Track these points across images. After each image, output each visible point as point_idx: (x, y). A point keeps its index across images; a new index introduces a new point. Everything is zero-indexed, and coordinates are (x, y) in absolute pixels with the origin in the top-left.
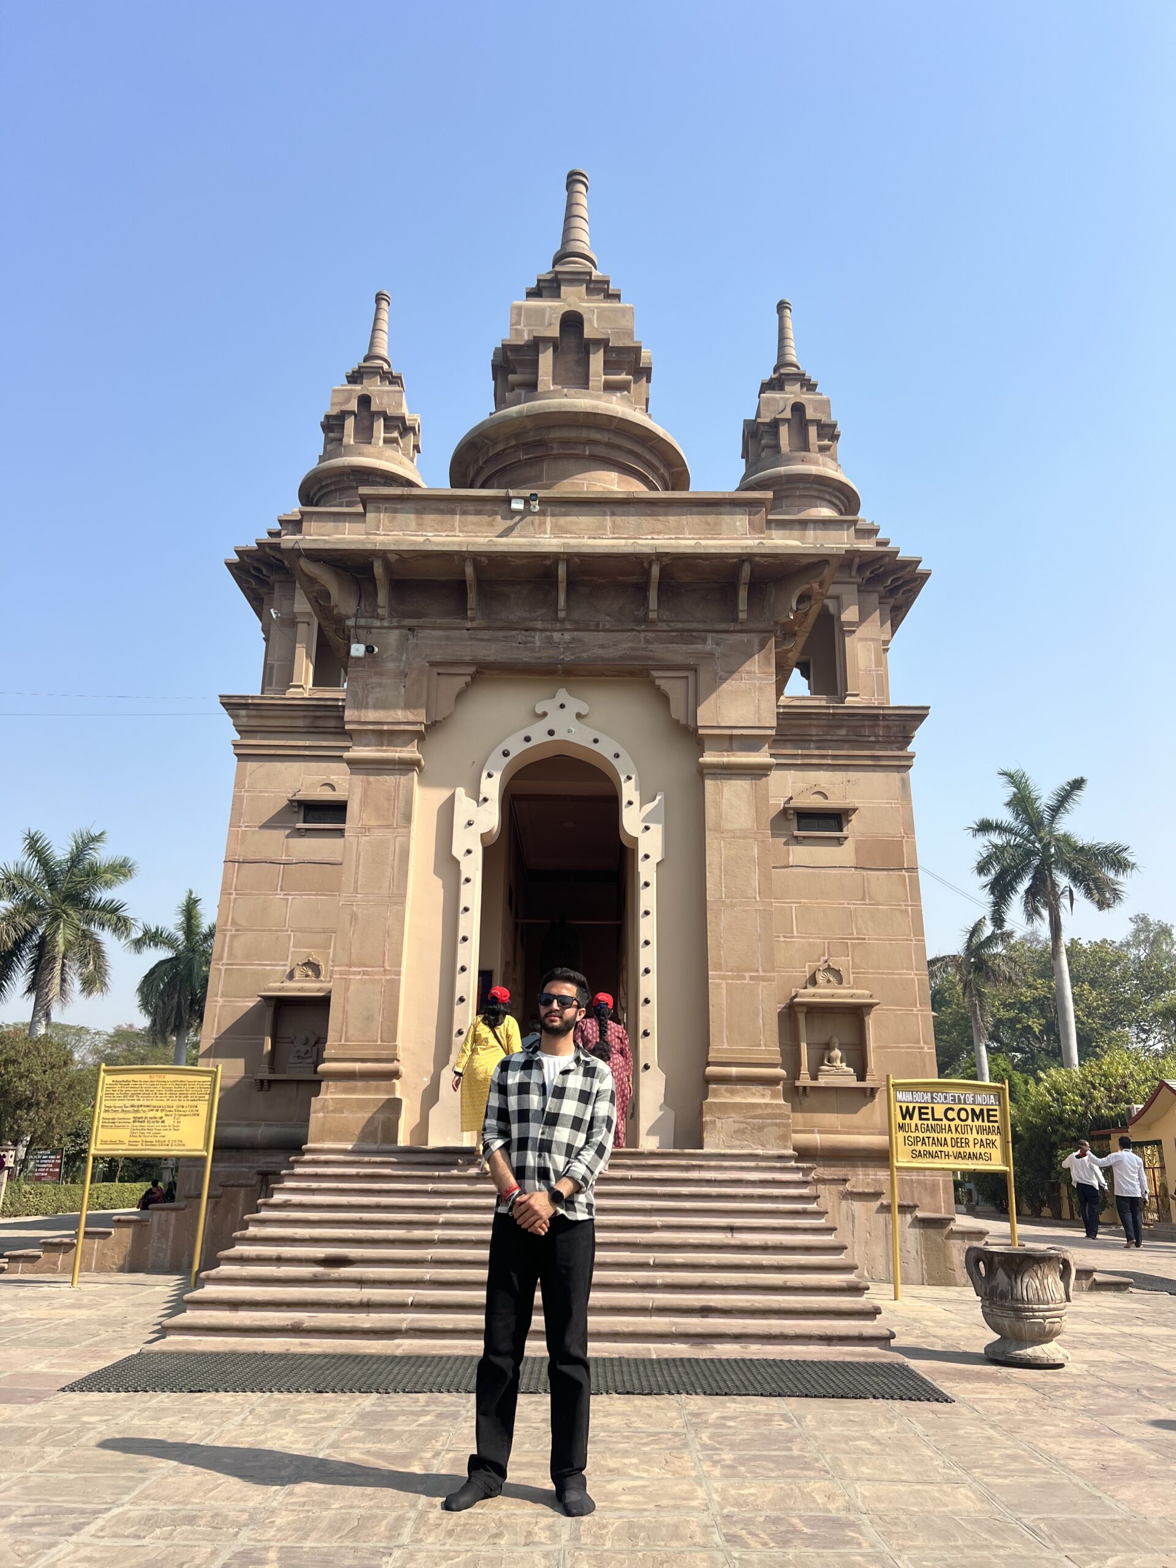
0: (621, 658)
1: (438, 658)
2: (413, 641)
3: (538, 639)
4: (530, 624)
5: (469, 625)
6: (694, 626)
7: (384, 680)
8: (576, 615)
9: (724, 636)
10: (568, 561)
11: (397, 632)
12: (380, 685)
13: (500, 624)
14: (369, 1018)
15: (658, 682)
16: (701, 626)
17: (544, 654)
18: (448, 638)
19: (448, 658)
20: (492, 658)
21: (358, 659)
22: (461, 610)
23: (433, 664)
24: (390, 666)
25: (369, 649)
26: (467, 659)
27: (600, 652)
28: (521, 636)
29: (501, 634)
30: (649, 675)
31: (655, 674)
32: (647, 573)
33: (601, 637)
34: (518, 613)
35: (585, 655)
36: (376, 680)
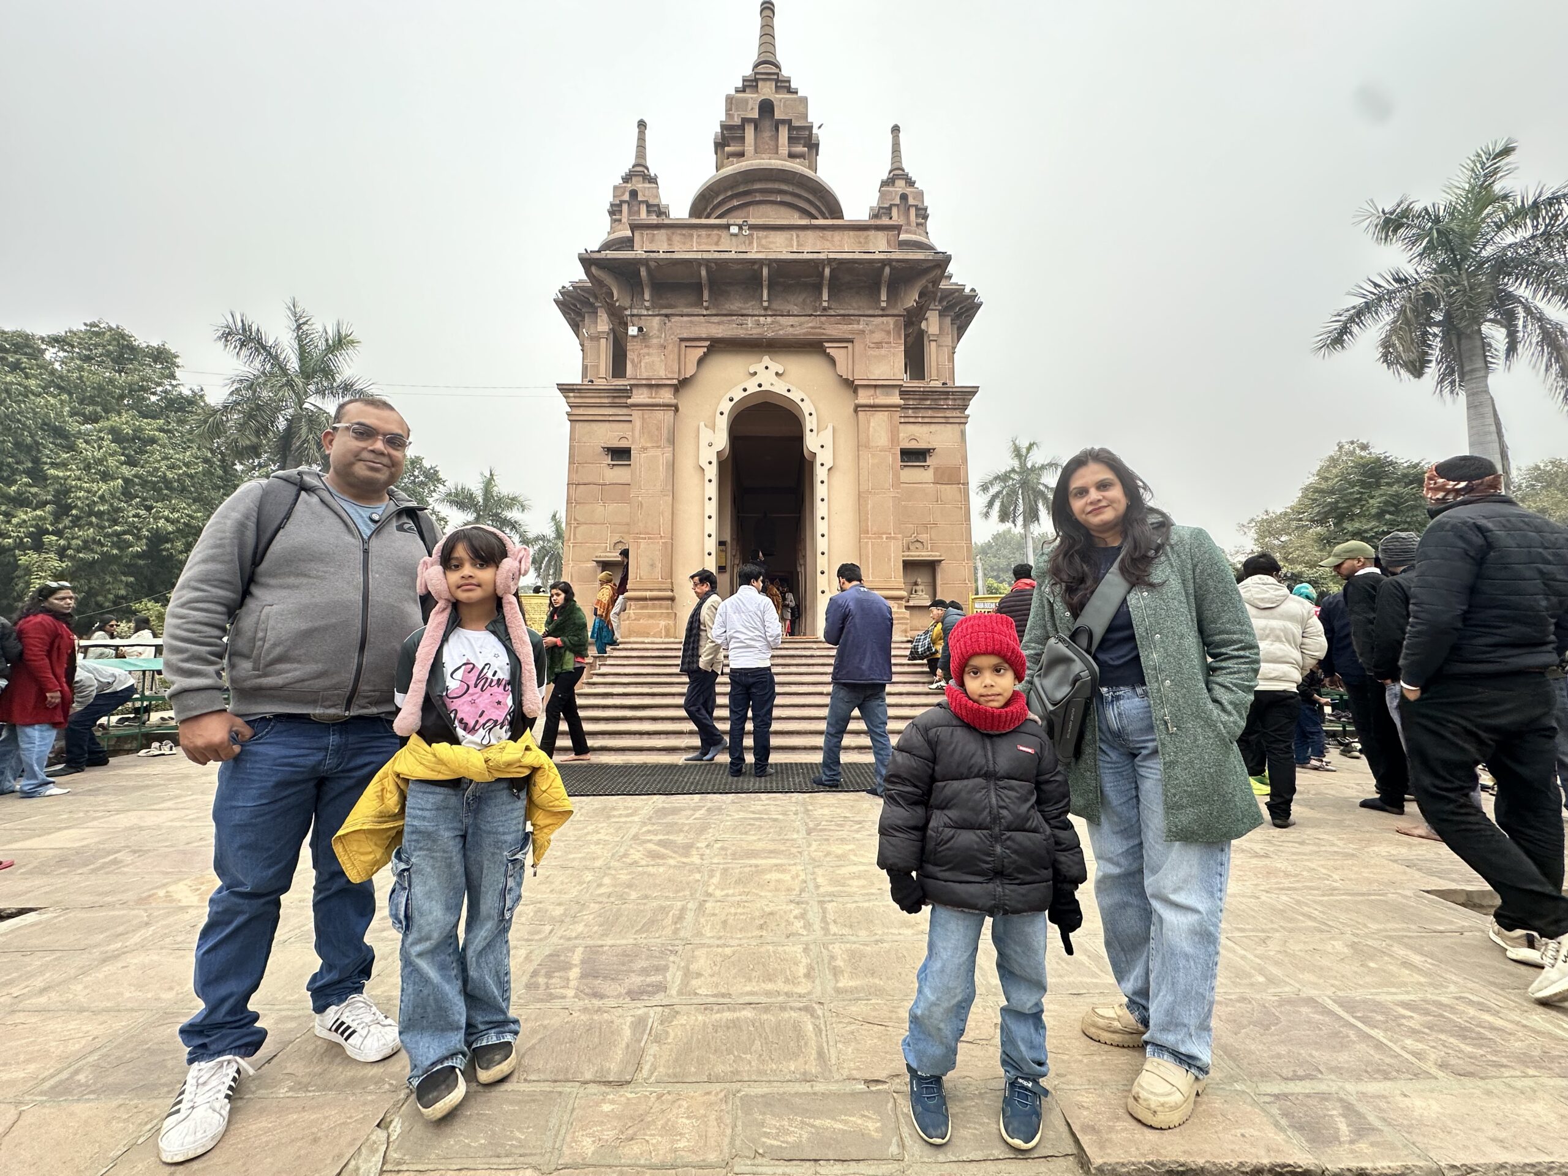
0: (804, 334)
1: (685, 336)
2: (669, 324)
3: (750, 321)
4: (744, 312)
5: (705, 313)
6: (852, 312)
7: (651, 350)
8: (775, 306)
9: (872, 319)
10: (769, 266)
11: (658, 318)
12: (648, 354)
13: (725, 312)
14: (653, 565)
15: (828, 350)
16: (856, 312)
17: (754, 331)
18: (691, 322)
19: (692, 336)
20: (720, 336)
21: (634, 337)
22: (699, 302)
23: (682, 340)
24: (655, 341)
25: (640, 329)
26: (704, 336)
27: (791, 330)
28: (740, 319)
29: (725, 318)
30: (822, 346)
31: (826, 345)
32: (821, 275)
33: (791, 320)
34: (735, 306)
35: (781, 332)
36: (645, 351)
